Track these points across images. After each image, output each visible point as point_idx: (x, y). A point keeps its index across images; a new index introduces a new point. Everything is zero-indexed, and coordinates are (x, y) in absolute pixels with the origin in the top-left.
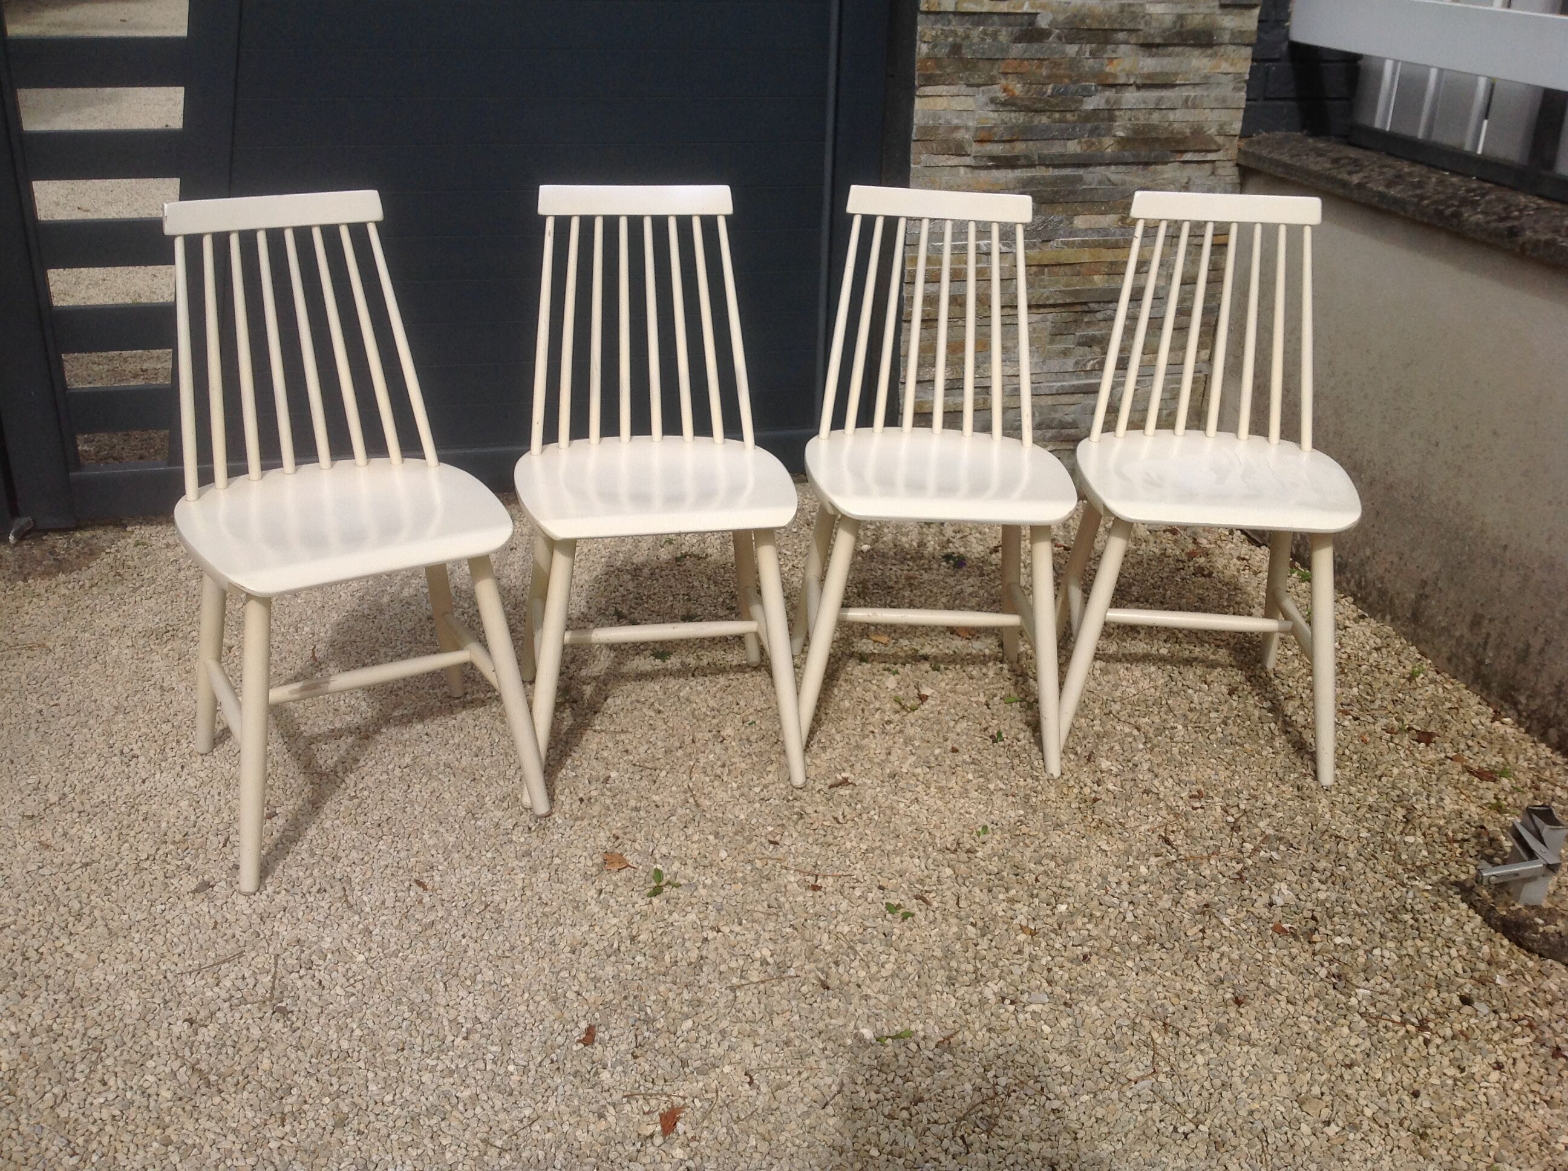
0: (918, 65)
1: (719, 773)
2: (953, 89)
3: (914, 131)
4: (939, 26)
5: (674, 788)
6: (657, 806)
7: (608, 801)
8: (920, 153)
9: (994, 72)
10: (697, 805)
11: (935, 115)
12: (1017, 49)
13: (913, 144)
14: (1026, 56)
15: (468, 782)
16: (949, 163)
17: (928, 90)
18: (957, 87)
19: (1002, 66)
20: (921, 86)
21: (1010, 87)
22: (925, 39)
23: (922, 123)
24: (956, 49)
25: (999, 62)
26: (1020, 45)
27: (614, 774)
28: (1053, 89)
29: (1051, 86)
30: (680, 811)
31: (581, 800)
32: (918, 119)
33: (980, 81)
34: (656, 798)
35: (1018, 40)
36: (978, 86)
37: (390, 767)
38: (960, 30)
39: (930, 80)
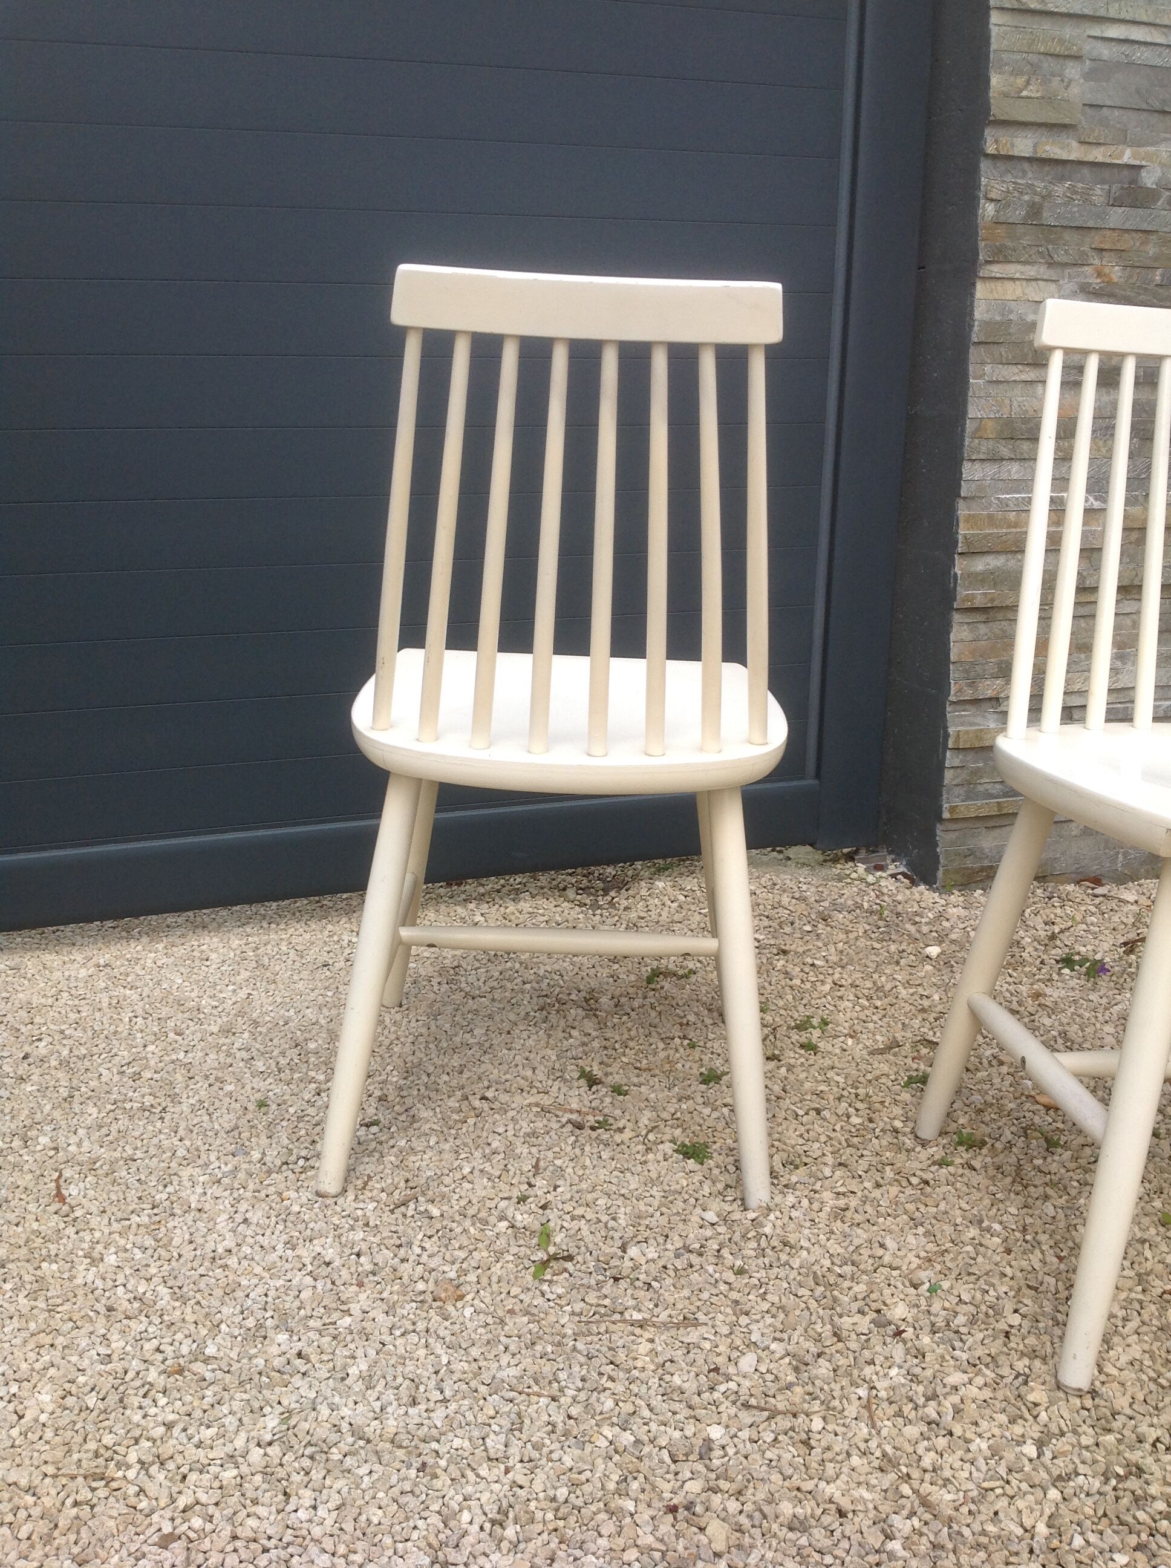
0: (982, 233)
1: (934, 1415)
2: (1031, 271)
3: (976, 328)
4: (1009, 178)
5: (855, 1460)
6: (842, 1514)
7: (733, 1506)
8: (983, 363)
9: (1086, 248)
10: (925, 1503)
11: (1003, 306)
12: (1117, 216)
13: (972, 350)
14: (1127, 226)
15: (413, 1473)
16: (1024, 377)
17: (996, 270)
18: (1035, 268)
19: (1096, 240)
20: (988, 262)
21: (1107, 270)
22: (993, 195)
23: (986, 317)
24: (1035, 210)
25: (1093, 233)
26: (1120, 210)
27: (716, 1433)
28: (1162, 276)
29: (1159, 272)
30: (902, 1525)
31: (673, 1510)
32: (980, 313)
33: (1065, 259)
34: (830, 1490)
35: (1117, 203)
36: (1065, 265)
37: (240, 1442)
38: (1040, 186)
39: (1001, 256)
